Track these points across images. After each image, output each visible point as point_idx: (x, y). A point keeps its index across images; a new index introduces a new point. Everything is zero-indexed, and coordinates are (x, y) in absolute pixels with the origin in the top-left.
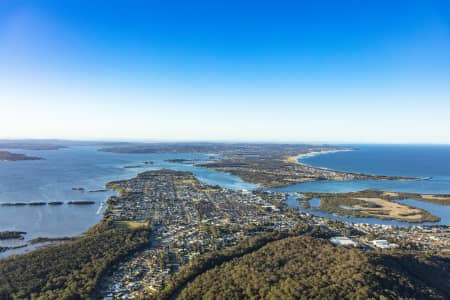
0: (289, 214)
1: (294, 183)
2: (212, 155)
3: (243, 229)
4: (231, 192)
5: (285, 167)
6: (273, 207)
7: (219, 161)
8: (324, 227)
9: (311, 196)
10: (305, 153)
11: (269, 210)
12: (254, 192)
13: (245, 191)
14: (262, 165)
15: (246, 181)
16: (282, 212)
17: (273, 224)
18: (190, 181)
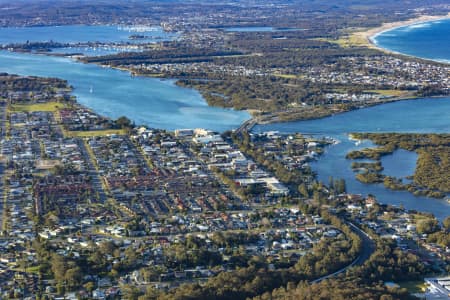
0: (314, 202)
1: (352, 107)
2: (140, 29)
3: (160, 258)
4: (160, 135)
5: (335, 58)
6: (271, 182)
7: (155, 46)
8: (409, 243)
9: (392, 144)
10: (403, 19)
11: (258, 191)
12: (227, 137)
13: (203, 135)
14: (274, 54)
15: (213, 102)
16: (293, 197)
17: (255, 240)
18: (50, 107)
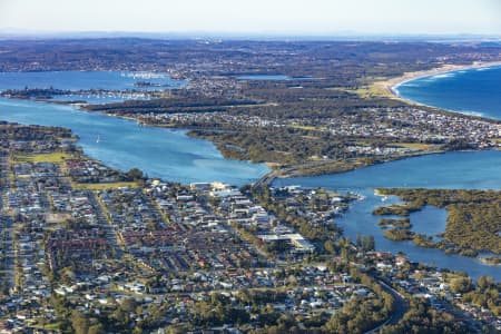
0: (341, 259)
1: (376, 161)
2: (145, 76)
3: (185, 316)
4: (175, 189)
5: (356, 109)
6: (295, 238)
7: (163, 94)
8: (443, 303)
9: (420, 201)
10: (426, 68)
11: (282, 247)
12: (246, 191)
13: (220, 188)
14: (291, 103)
15: (228, 154)
16: (320, 254)
17: (282, 298)
18: (56, 157)
